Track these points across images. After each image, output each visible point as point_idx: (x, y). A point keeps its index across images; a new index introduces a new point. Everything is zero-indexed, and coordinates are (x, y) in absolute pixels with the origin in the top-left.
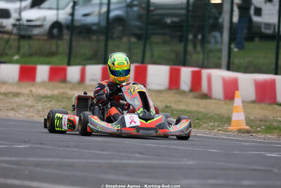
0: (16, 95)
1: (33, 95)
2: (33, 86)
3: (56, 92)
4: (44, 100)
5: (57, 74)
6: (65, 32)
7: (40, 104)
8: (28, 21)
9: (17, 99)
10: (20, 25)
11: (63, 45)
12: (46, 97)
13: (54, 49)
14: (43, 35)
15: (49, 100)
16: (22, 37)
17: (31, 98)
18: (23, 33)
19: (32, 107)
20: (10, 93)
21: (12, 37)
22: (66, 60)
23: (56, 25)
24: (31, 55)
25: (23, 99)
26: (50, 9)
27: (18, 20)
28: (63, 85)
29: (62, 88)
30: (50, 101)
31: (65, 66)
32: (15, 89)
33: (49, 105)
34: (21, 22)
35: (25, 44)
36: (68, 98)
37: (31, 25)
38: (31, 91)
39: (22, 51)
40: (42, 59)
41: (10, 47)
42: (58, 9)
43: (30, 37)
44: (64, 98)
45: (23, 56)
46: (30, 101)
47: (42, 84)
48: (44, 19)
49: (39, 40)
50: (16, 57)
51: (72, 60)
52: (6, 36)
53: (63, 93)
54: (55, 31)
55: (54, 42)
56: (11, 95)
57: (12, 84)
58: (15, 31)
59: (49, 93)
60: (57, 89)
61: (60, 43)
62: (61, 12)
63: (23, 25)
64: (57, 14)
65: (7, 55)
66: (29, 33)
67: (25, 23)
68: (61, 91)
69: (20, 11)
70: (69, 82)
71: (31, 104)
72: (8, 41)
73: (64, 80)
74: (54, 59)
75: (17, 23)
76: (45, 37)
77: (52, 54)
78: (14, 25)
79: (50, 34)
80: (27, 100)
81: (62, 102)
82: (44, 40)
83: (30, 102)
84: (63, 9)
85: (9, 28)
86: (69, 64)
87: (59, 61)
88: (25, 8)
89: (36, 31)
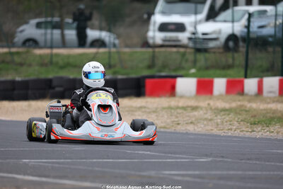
0: (195, 108)
1: (211, 109)
2: (210, 99)
3: (234, 105)
4: (223, 113)
5: (235, 87)
6: (241, 44)
7: (219, 117)
8: (204, 34)
9: (196, 113)
10: (195, 38)
11: (240, 58)
12: (224, 110)
13: (230, 61)
14: (219, 48)
15: (227, 113)
16: (198, 50)
17: (209, 111)
18: (199, 46)
19: (211, 120)
20: (188, 107)
21: (188, 50)
22: (243, 73)
23: (232, 37)
24: (207, 68)
25: (201, 112)
26: (225, 21)
27: (194, 34)
28: (241, 98)
29: (239, 101)
30: (229, 115)
31: (242, 78)
32: (193, 103)
33: (227, 118)
34: (197, 36)
35: (201, 57)
36: (246, 111)
37: (207, 39)
38: (209, 104)
39: (198, 65)
40: (218, 72)
41: (187, 61)
42: (233, 21)
43: (206, 50)
44: (242, 111)
45: (199, 69)
46: (209, 114)
47: (220, 97)
48: (220, 32)
49: (214, 53)
50: (193, 71)
51: (249, 72)
52: (182, 50)
53: (241, 106)
54: (231, 44)
55: (230, 55)
56: (189, 109)
57: (189, 98)
58: (191, 44)
59: (227, 106)
60: (234, 102)
61: (236, 55)
62: (236, 24)
63: (199, 39)
64: (233, 27)
65: (183, 68)
66: (204, 46)
67: (201, 36)
68: (239, 103)
69: (195, 24)
70: (247, 95)
71: (210, 118)
72: (184, 55)
73: (242, 92)
74: (230, 72)
75: (193, 36)
76: (221, 50)
77: (229, 67)
78: (190, 39)
79: (226, 47)
80: (206, 114)
81: (240, 114)
82: (220, 53)
83: (208, 116)
84: (238, 21)
85: (185, 41)
86: (246, 77)
87: (236, 74)
88: (200, 22)
89: (212, 44)
